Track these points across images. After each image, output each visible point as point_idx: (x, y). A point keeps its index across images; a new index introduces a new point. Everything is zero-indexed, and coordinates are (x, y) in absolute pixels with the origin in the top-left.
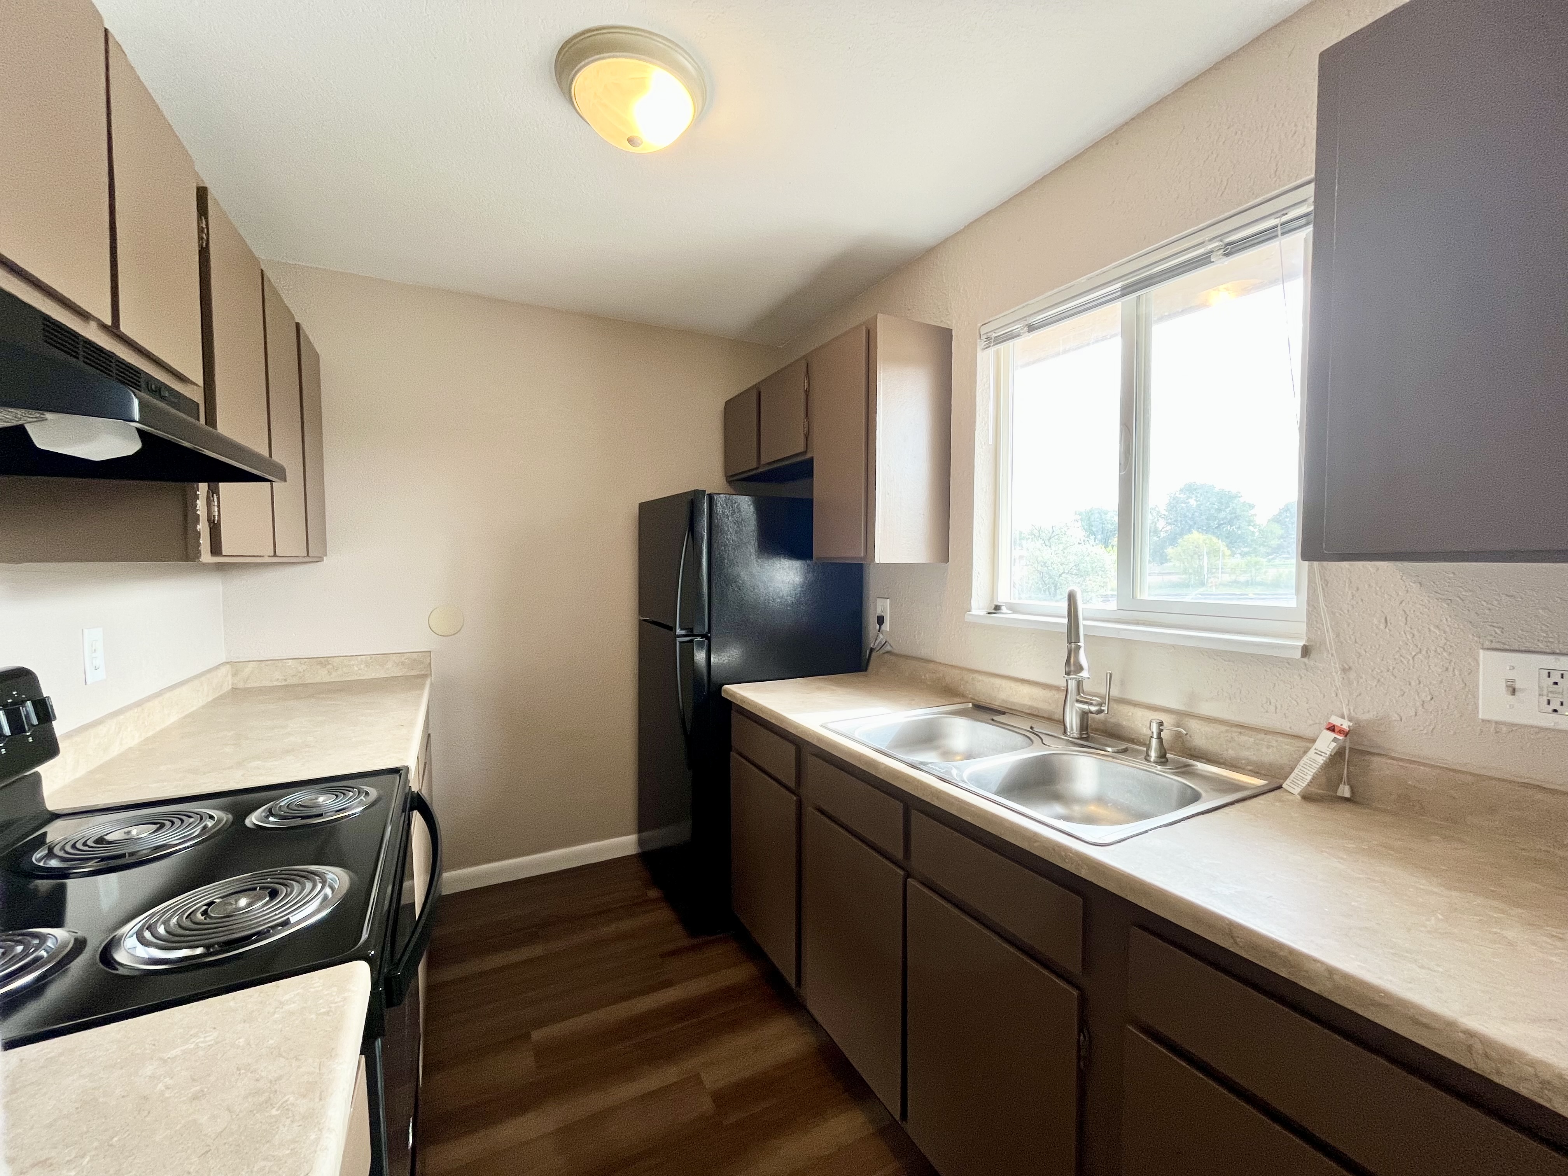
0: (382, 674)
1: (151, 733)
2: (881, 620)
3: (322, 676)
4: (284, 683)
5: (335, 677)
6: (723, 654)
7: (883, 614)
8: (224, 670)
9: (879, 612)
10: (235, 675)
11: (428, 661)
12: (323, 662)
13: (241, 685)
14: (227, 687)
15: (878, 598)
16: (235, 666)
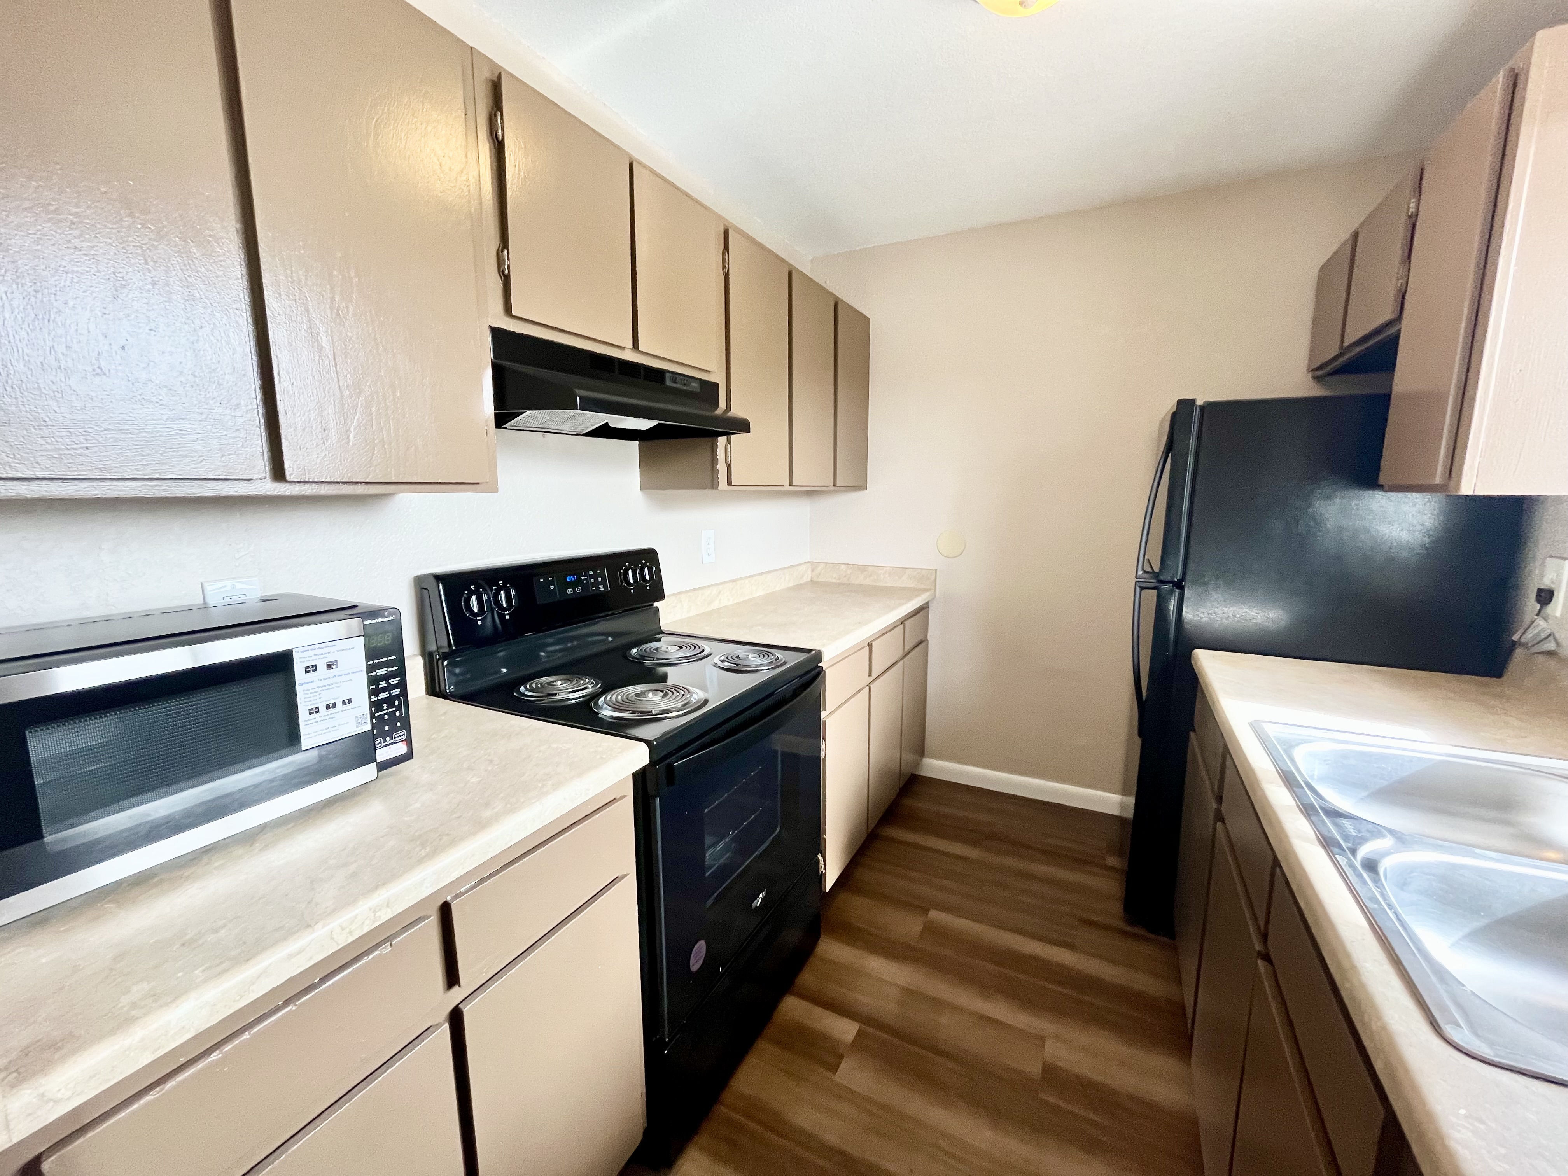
0: (899, 584)
1: (742, 600)
2: (1545, 596)
3: (860, 579)
4: (838, 581)
5: (868, 582)
6: (1201, 610)
7: (1553, 586)
8: (804, 567)
9: (1547, 582)
10: (813, 571)
11: (933, 578)
12: (862, 568)
13: (815, 579)
14: (807, 578)
15: (1551, 557)
16: (814, 565)
